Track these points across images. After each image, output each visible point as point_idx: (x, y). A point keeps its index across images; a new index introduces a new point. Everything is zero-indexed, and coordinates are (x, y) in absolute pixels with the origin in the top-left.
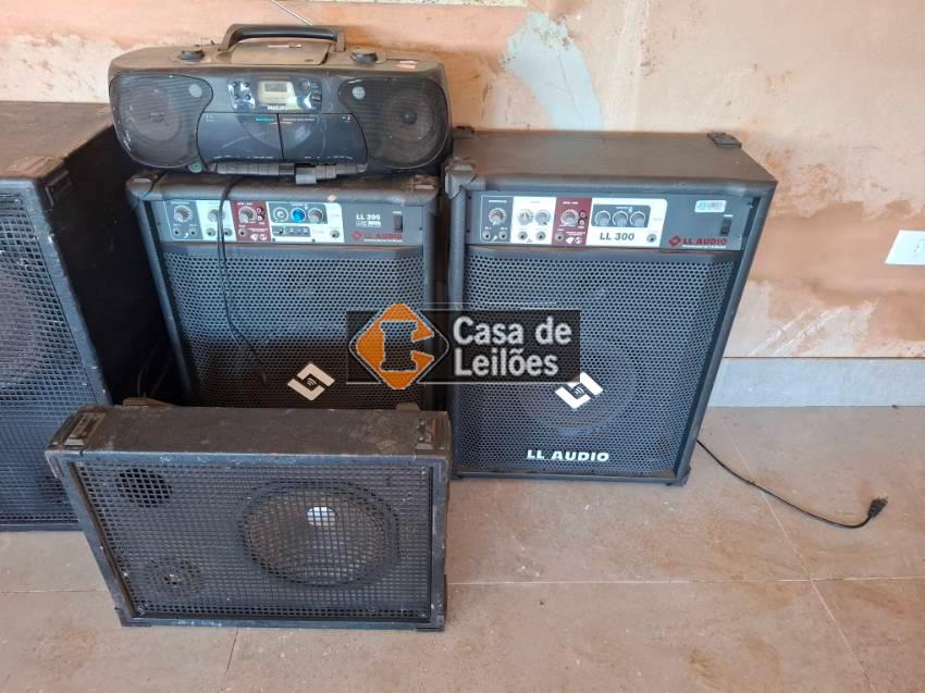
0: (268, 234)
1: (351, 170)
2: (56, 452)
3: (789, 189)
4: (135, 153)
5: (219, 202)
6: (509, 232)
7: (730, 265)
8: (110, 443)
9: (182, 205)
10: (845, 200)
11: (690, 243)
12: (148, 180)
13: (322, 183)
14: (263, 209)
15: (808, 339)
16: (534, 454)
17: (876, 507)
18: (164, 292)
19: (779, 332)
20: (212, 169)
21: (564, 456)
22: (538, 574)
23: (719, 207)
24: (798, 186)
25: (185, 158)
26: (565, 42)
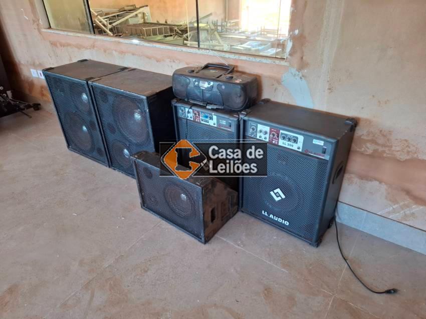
0: (199, 120)
1: (220, 107)
3: (391, 147)
5: (190, 109)
6: (256, 134)
8: (142, 159)
9: (183, 108)
11: (312, 153)
12: (176, 100)
14: (199, 113)
15: (406, 215)
17: (391, 291)
19: (391, 208)
20: (189, 100)
21: (274, 217)
22: (242, 246)
23: (321, 143)
24: (396, 146)
25: (184, 97)
26: (301, 78)
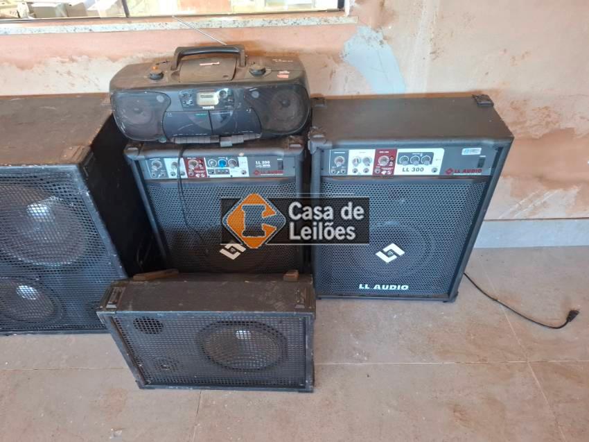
0: (205, 173)
1: (252, 137)
2: (103, 312)
3: (525, 122)
4: (128, 133)
5: (177, 159)
6: (347, 169)
7: (484, 184)
8: (130, 306)
9: (156, 160)
10: (562, 127)
11: (459, 172)
12: (136, 149)
13: (236, 146)
14: (202, 161)
15: (535, 208)
16: (364, 286)
17: (572, 315)
18: (148, 207)
19: (517, 205)
20: (172, 141)
21: (381, 287)
22: (366, 358)
23: (478, 151)
24: (531, 120)
25: (156, 135)
26: (381, 42)
